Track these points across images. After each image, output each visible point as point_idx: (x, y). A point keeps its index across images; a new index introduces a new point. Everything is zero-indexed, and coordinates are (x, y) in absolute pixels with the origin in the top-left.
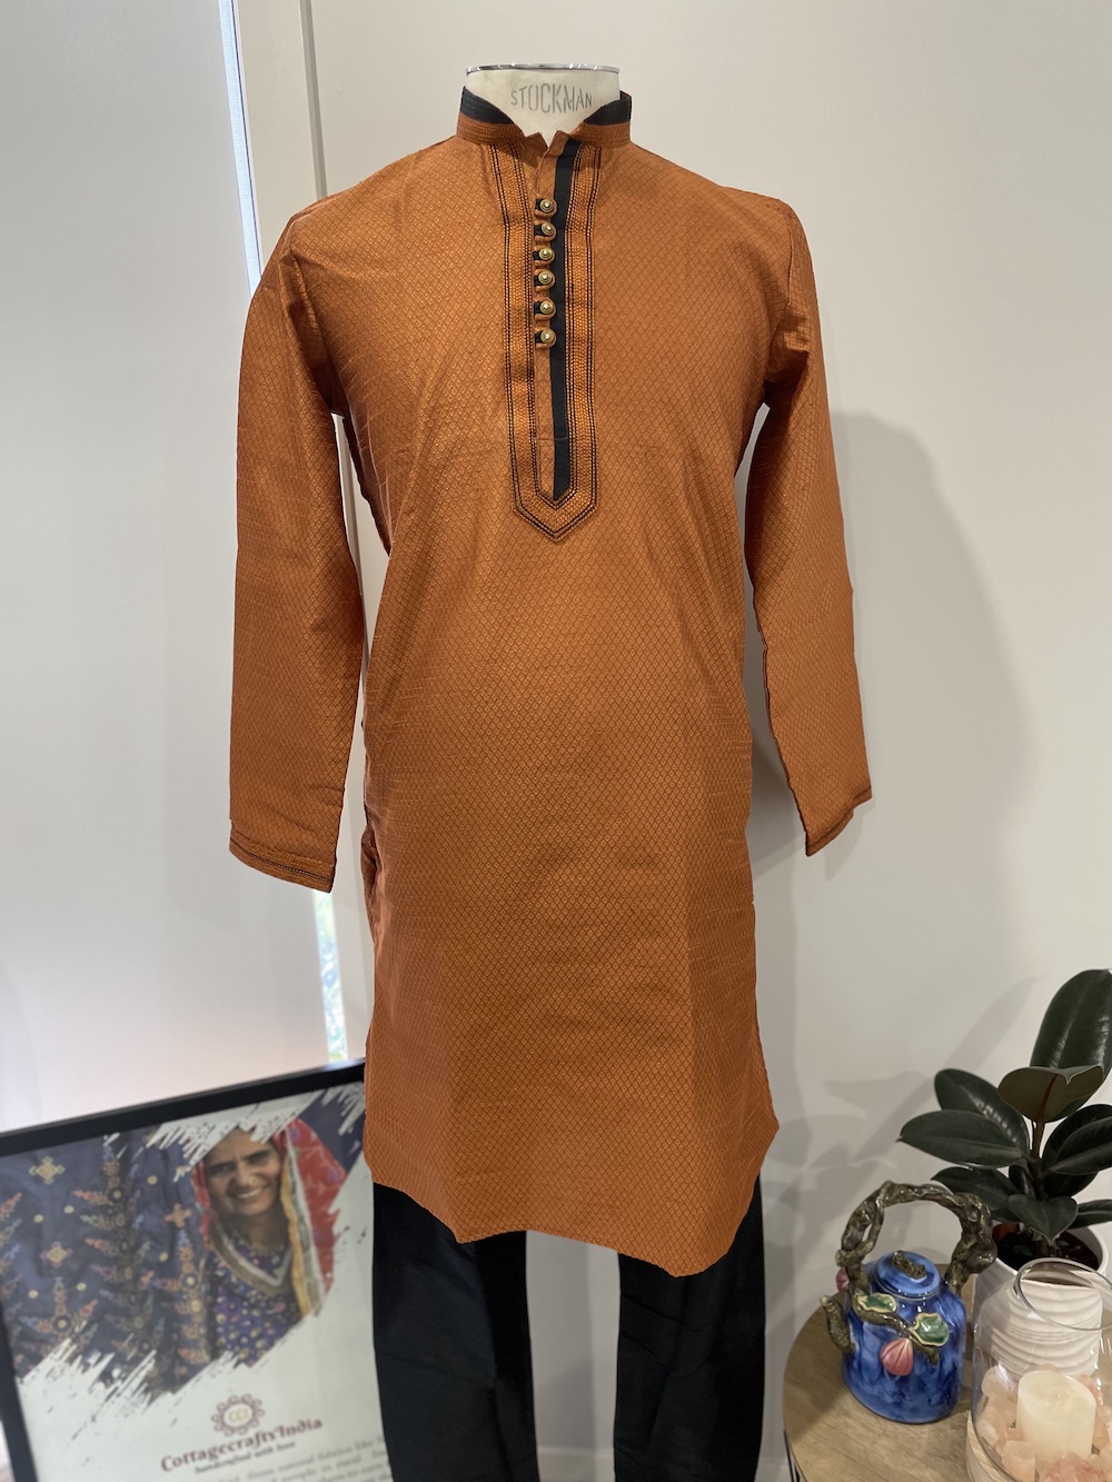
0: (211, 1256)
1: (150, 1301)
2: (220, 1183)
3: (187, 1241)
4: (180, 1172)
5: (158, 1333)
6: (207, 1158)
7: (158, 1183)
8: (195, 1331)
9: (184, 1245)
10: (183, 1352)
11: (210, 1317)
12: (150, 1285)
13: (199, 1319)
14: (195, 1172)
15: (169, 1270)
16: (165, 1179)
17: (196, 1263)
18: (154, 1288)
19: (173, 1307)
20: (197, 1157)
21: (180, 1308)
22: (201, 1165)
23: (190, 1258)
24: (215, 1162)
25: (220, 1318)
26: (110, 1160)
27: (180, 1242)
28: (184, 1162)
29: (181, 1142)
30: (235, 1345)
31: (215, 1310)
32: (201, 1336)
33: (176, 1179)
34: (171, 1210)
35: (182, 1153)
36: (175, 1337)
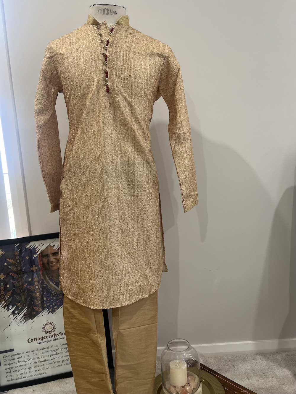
0: (43, 280)
1: (26, 292)
2: (45, 260)
3: (36, 276)
4: (35, 256)
5: (28, 301)
6: (42, 253)
7: (29, 259)
8: (38, 302)
9: (36, 277)
10: (35, 308)
11: (42, 298)
12: (26, 287)
13: (39, 298)
14: (38, 256)
15: (31, 283)
16: (31, 258)
17: (39, 282)
18: (27, 288)
19: (32, 294)
20: (39, 252)
21: (34, 294)
22: (40, 254)
23: (37, 281)
24: (44, 254)
25: (45, 298)
26: (16, 251)
27: (34, 276)
28: (36, 253)
29: (35, 248)
30: (49, 307)
31: (43, 296)
32: (40, 303)
33: (33, 258)
34: (32, 267)
35: (36, 251)
36: (33, 303)
